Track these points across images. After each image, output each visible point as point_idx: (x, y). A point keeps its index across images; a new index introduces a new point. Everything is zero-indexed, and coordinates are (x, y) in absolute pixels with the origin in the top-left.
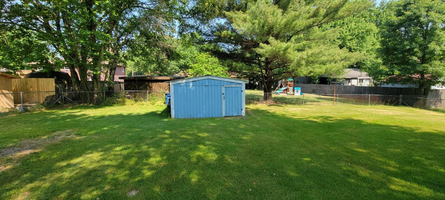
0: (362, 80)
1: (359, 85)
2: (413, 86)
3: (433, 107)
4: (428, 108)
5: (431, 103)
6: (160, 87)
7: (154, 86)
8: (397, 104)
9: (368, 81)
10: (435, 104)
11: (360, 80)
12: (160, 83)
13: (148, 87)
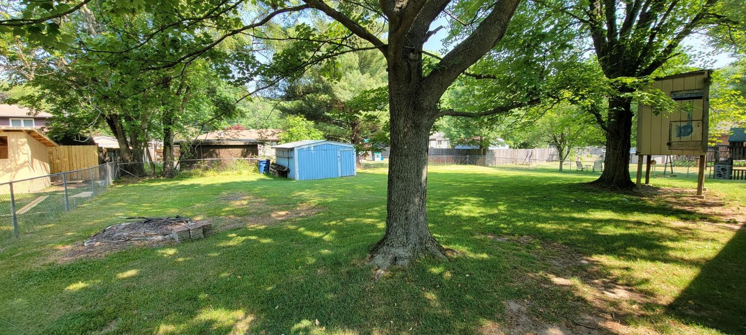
0: (441, 141)
1: (438, 148)
2: (475, 147)
3: (490, 165)
4: (487, 166)
5: (489, 161)
6: (231, 154)
7: (223, 153)
8: (465, 163)
9: (446, 142)
10: (492, 163)
11: (439, 141)
12: (230, 149)
13: (214, 155)
